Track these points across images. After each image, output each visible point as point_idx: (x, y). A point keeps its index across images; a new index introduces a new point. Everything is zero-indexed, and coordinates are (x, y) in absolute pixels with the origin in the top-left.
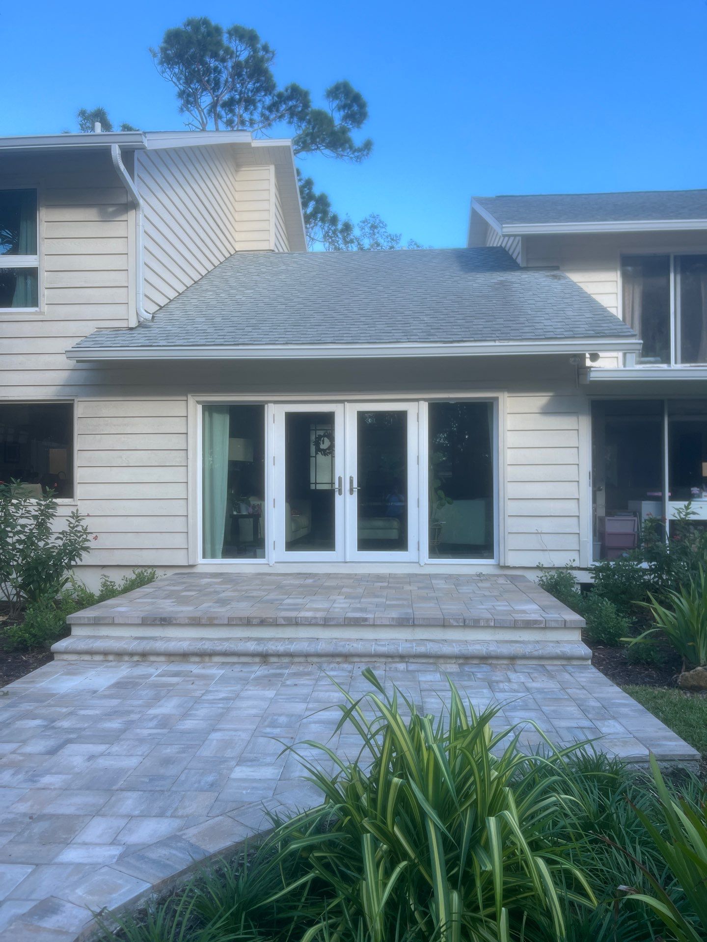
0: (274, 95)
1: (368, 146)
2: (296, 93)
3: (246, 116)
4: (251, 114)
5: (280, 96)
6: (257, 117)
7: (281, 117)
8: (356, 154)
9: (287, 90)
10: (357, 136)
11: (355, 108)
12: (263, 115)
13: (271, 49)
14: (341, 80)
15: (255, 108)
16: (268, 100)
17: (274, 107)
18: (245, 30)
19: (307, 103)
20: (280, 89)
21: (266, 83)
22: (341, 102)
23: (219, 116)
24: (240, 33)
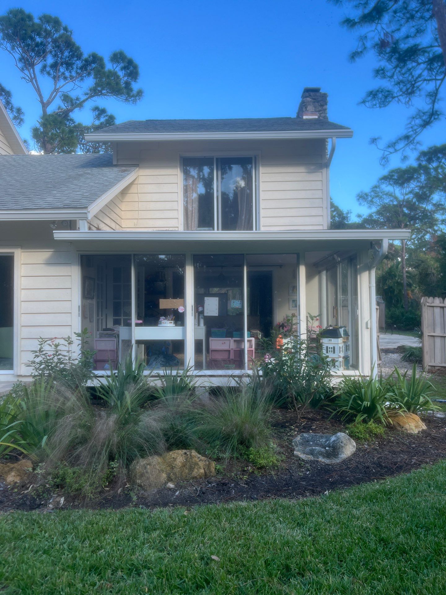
0: (83, 60)
1: (140, 93)
2: (95, 59)
3: (67, 74)
4: (70, 72)
5: (86, 61)
6: (74, 74)
7: (89, 74)
8: (133, 98)
9: (90, 57)
10: (135, 86)
11: (131, 68)
12: (77, 73)
13: (69, 29)
14: (118, 51)
15: (73, 69)
16: (79, 63)
17: (84, 68)
18: (50, 17)
19: (102, 66)
20: (85, 56)
21: (76, 52)
22: (122, 65)
23: (49, 74)
24: (47, 19)
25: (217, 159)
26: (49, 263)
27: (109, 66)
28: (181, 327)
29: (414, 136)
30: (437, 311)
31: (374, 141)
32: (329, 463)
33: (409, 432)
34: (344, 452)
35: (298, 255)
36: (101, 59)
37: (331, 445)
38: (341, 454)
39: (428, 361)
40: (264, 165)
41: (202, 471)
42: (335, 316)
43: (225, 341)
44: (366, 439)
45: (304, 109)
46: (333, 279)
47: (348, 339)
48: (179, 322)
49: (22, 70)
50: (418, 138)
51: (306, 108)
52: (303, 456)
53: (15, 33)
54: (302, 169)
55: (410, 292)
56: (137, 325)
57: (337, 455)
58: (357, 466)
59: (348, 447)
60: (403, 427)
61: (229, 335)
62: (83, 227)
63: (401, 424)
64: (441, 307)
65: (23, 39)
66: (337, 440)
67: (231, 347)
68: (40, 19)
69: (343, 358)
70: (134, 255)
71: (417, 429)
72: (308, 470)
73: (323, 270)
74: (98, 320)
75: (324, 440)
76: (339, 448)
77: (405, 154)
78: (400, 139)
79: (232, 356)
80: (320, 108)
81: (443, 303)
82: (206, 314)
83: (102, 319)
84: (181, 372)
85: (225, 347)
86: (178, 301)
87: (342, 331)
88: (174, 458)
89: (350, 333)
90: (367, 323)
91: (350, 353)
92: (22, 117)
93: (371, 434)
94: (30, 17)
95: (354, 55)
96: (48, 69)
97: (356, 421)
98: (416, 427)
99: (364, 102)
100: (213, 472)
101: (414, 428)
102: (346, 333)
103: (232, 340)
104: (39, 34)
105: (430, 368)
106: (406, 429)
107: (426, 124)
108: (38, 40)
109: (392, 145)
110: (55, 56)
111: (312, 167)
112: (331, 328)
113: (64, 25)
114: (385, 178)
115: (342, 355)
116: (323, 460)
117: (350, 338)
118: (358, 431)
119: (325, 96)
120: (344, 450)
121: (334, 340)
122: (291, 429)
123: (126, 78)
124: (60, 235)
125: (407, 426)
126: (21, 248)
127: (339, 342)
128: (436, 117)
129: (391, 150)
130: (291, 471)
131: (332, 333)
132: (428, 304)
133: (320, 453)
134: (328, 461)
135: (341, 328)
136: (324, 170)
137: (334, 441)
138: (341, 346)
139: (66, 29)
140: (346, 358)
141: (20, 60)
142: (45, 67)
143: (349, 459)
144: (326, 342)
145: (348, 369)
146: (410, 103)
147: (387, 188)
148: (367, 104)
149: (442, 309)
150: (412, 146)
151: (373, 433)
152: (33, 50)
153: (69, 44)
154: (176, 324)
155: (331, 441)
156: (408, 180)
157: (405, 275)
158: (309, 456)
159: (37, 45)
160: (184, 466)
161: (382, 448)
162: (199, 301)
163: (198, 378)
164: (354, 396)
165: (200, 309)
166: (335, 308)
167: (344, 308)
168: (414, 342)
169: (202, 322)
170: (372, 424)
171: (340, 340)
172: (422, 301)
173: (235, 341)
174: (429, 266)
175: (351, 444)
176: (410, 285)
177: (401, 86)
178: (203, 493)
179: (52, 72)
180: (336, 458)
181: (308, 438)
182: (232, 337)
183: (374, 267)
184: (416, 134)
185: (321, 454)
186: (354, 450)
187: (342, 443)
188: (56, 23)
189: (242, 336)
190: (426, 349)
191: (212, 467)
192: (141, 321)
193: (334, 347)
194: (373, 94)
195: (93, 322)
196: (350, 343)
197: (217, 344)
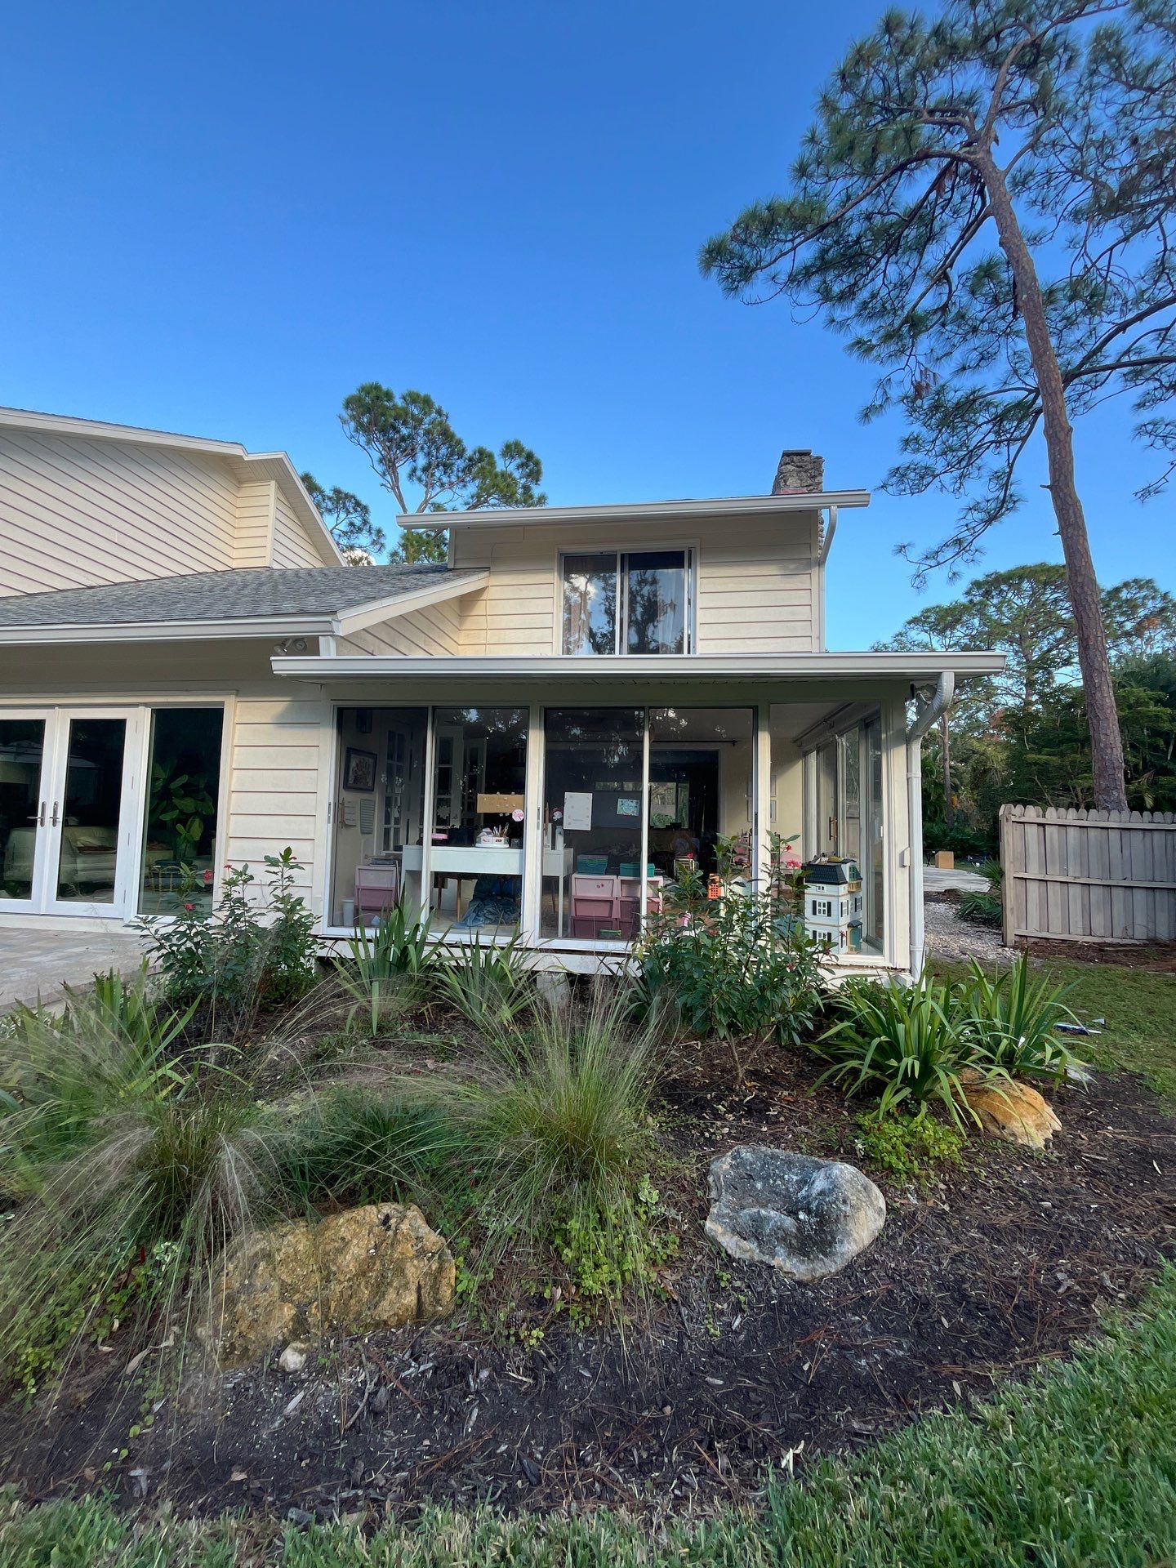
0: (466, 458)
2: (483, 455)
3: (445, 479)
4: (449, 477)
5: (470, 459)
6: (454, 479)
9: (475, 453)
10: (536, 491)
11: (532, 465)
12: (458, 477)
13: (444, 413)
14: (512, 440)
15: (452, 472)
16: (460, 464)
17: (467, 469)
18: (418, 395)
19: (492, 464)
20: (469, 453)
21: (456, 448)
22: (518, 461)
23: (420, 480)
24: (413, 398)
25: (623, 556)
26: (281, 723)
27: (501, 465)
28: (518, 851)
29: (971, 538)
30: (1032, 831)
31: (901, 549)
32: (806, 1278)
33: (1020, 1141)
34: (850, 1235)
35: (755, 709)
36: (490, 456)
37: (814, 1206)
38: (842, 1242)
39: (1013, 927)
40: (704, 564)
41: (410, 1299)
42: (834, 836)
43: (604, 882)
44: (910, 1175)
45: (782, 484)
46: (830, 766)
47: (859, 886)
48: (516, 841)
49: (383, 475)
50: (977, 543)
51: (785, 482)
52: (730, 1243)
53: (374, 422)
54: (772, 569)
55: (955, 798)
56: (435, 843)
57: (830, 1244)
58: (890, 1292)
59: (862, 1214)
60: (1004, 1128)
61: (613, 868)
62: (329, 650)
63: (999, 1117)
64: (1039, 825)
65: (383, 431)
66: (831, 1191)
67: (615, 895)
68: (404, 398)
69: (849, 926)
70: (434, 708)
71: (1040, 1133)
72: (737, 1308)
73: (811, 751)
74: (387, 832)
75: (795, 1178)
76: (837, 1220)
77: (955, 570)
78: (946, 545)
79: (616, 914)
80: (809, 482)
81: (1044, 816)
82: (566, 827)
83: (397, 831)
84: (503, 940)
85: (604, 894)
86: (513, 798)
87: (846, 869)
88: (343, 1239)
89: (863, 875)
90: (902, 855)
91: (862, 915)
92: (382, 540)
93: (925, 1159)
94: (389, 396)
95: (867, 414)
96: (419, 473)
97: (883, 1107)
98: (1039, 1127)
99: (884, 486)
100: (444, 1302)
101: (1032, 1131)
102: (855, 874)
103: (617, 880)
104: (405, 423)
105: (1017, 939)
106: (1013, 1135)
107: (991, 519)
108: (405, 431)
109: (933, 555)
110: (428, 454)
111: (792, 566)
112: (824, 860)
113: (436, 406)
114: (915, 621)
115: (845, 920)
116: (788, 1266)
117: (864, 883)
118: (889, 1148)
119: (818, 461)
120: (851, 1226)
121: (829, 889)
122: (716, 1116)
123: (523, 481)
124: (283, 665)
125: (1015, 1126)
126: (237, 695)
127: (839, 894)
128: (1011, 505)
129: (932, 562)
130: (685, 1311)
131: (826, 873)
132: (1013, 819)
133: (781, 1233)
134: (803, 1268)
135: (845, 862)
136: (815, 571)
137: (822, 1193)
138: (844, 901)
139: (439, 412)
140: (854, 926)
141: (381, 461)
142: (414, 470)
143: (866, 1261)
144: (814, 893)
145: (858, 950)
146: (962, 490)
147: (918, 635)
148: (890, 489)
149: (1041, 828)
150: (966, 556)
151: (931, 1155)
152: (398, 447)
153: (447, 435)
154: (511, 845)
155: (814, 1192)
156: (952, 626)
157: (948, 771)
158: (745, 1244)
159: (403, 439)
160: (364, 1274)
161: (959, 1211)
162: (553, 800)
163: (541, 955)
164: (876, 1041)
165: (557, 815)
166: (833, 822)
167: (851, 821)
168: (970, 882)
169: (560, 840)
170: (925, 1125)
171: (843, 889)
172: (1001, 813)
173: (623, 882)
174: (988, 758)
175: (872, 1204)
176: (955, 788)
177: (949, 457)
178: (376, 1414)
179: (424, 478)
180: (826, 1255)
181: (751, 1164)
182: (618, 874)
183: (919, 736)
184: (975, 535)
185: (784, 1239)
186: (881, 1223)
187: (845, 1202)
188: (427, 402)
189: (637, 872)
190: (1010, 901)
191: (445, 1281)
192: (444, 836)
193: (829, 904)
194: (900, 474)
195: (370, 833)
196: (862, 894)
197: (590, 886)
